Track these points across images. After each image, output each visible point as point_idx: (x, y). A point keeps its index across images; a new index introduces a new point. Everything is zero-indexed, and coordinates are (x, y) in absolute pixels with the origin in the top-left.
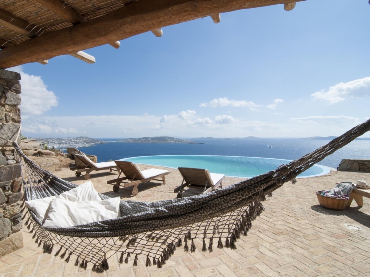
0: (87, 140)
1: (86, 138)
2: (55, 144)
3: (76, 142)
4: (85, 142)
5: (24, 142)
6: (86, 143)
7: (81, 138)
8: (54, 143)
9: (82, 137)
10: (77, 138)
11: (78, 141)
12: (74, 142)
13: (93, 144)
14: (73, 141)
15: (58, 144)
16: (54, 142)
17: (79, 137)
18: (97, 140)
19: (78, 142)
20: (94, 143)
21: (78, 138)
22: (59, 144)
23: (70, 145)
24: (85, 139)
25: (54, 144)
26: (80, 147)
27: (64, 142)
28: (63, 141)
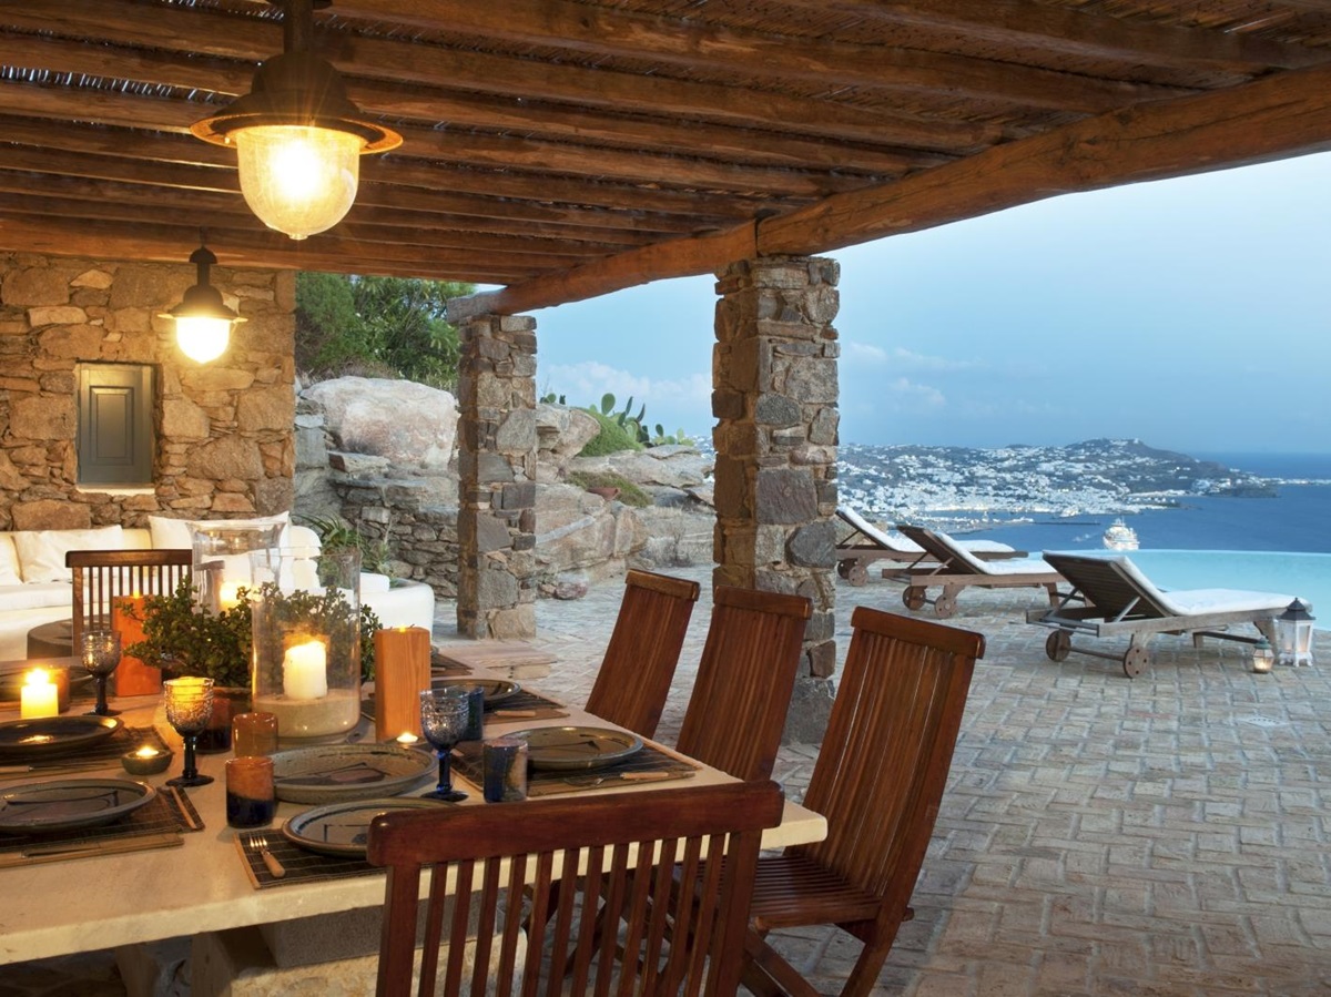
0: (1142, 468)
1: (1133, 448)
2: (935, 488)
3: (1067, 481)
4: (1120, 476)
5: (653, 456)
6: (1134, 487)
7: (1097, 448)
8: (931, 481)
9: (1107, 441)
10: (1071, 453)
11: (1078, 468)
12: (1050, 475)
13: (1181, 493)
14: (1045, 467)
15: (954, 489)
16: (929, 471)
17: (1083, 446)
18: (1205, 464)
19: (1075, 477)
20: (1186, 486)
21: (1077, 447)
22: (957, 485)
23: (1025, 498)
24: (1121, 457)
25: (927, 485)
26: (1090, 510)
27: (991, 473)
28: (980, 470)
